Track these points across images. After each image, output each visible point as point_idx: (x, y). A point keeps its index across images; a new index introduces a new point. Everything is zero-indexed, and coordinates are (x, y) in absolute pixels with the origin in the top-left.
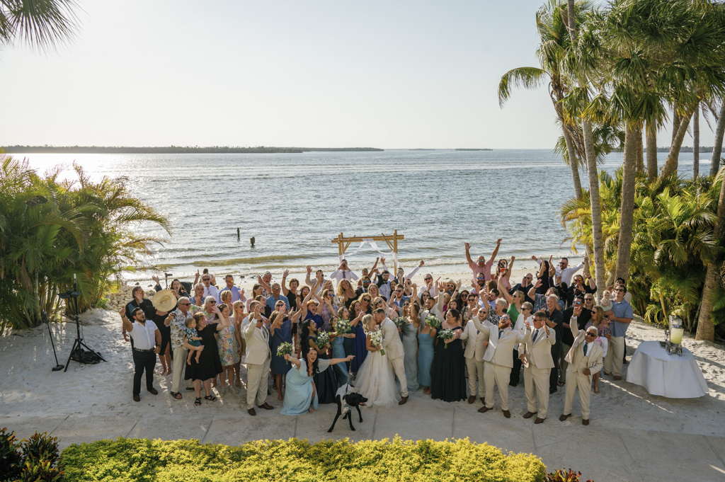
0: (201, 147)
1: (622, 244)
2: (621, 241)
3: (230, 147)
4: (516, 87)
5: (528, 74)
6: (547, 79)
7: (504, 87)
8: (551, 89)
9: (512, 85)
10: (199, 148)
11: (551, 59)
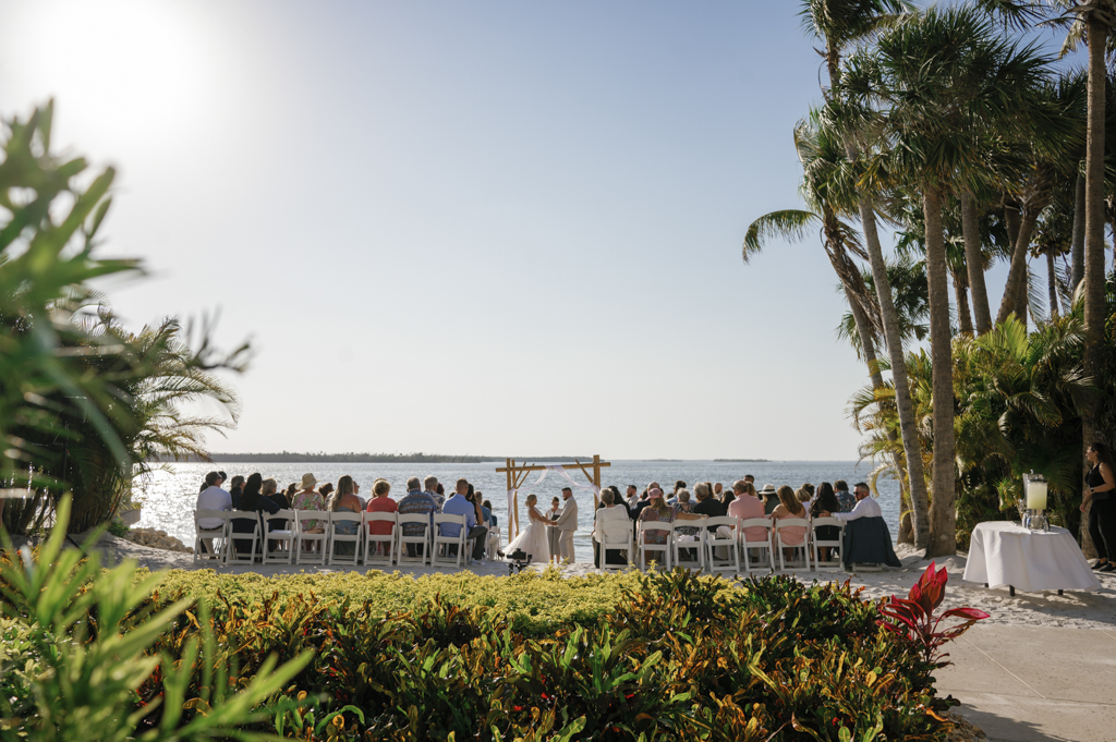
0: (328, 454)
1: (939, 387)
2: (936, 382)
3: (372, 454)
4: (771, 239)
5: (788, 218)
6: (815, 226)
7: (752, 237)
8: (825, 238)
9: (764, 237)
10: (325, 455)
11: (820, 193)
